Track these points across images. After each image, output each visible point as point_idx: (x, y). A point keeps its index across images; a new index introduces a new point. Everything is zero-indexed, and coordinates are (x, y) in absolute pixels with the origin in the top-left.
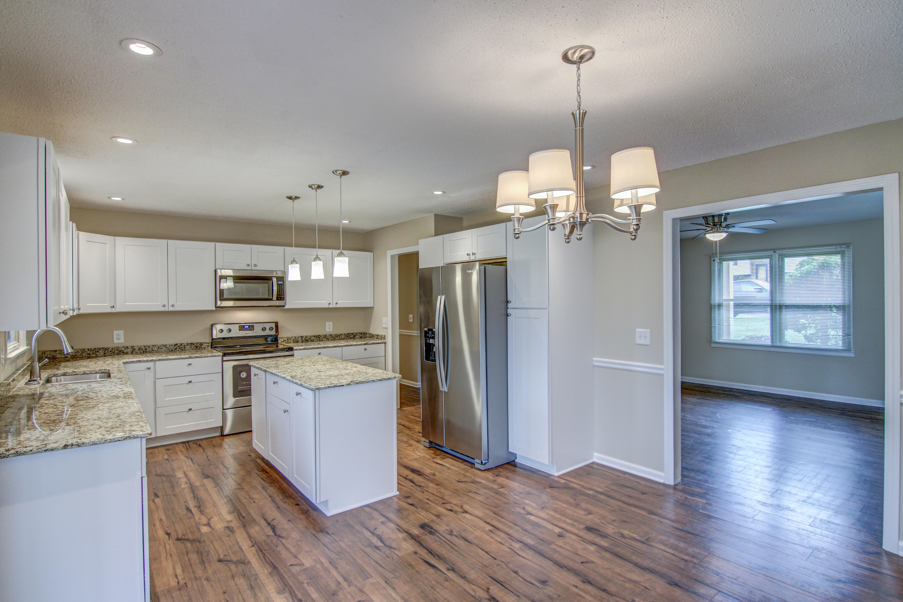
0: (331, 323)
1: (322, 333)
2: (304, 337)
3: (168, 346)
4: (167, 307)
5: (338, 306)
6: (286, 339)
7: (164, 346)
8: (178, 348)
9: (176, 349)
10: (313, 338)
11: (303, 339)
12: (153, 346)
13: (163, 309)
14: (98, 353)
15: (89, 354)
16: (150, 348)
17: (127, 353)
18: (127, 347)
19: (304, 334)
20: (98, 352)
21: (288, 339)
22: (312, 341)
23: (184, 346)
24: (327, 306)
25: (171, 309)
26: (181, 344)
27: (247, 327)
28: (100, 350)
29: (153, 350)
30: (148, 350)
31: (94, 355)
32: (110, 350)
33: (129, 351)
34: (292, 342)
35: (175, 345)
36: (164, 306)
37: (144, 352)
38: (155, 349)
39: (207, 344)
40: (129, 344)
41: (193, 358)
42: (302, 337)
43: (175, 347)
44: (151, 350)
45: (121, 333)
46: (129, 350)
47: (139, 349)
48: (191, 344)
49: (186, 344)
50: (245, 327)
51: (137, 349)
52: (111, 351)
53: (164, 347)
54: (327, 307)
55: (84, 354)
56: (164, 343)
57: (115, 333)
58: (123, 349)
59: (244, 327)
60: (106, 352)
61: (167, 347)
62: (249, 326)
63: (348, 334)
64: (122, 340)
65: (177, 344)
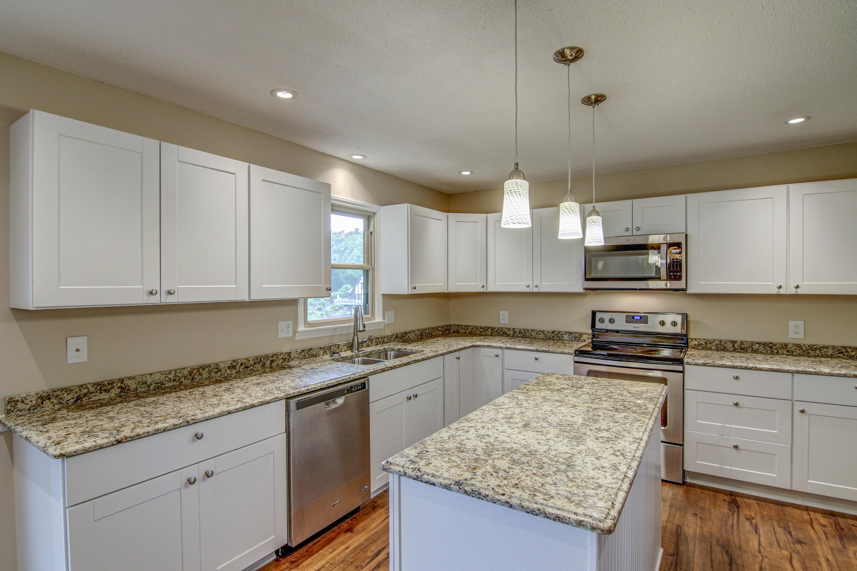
0: (801, 324)
1: (778, 339)
2: (739, 343)
3: (545, 332)
4: (531, 288)
5: (800, 291)
6: (703, 342)
7: (542, 332)
8: (555, 336)
9: (553, 337)
10: (756, 346)
11: (736, 346)
12: (532, 330)
13: (527, 290)
14: (487, 332)
15: (481, 332)
16: (529, 333)
17: (509, 335)
18: (509, 329)
19: (739, 337)
20: (487, 330)
21: (706, 343)
22: (756, 351)
23: (562, 334)
24: (775, 291)
25: (536, 290)
26: (559, 332)
27: (639, 318)
28: (489, 329)
29: (531, 335)
30: (527, 334)
31: (484, 333)
32: (496, 330)
33: (511, 334)
34: (713, 348)
35: (552, 333)
36: (528, 286)
37: (523, 336)
38: (534, 334)
39: (587, 336)
40: (511, 326)
41: (540, 352)
42: (734, 342)
43: (553, 335)
44: (530, 335)
45: (506, 313)
46: (511, 332)
47: (519, 333)
48: (569, 333)
49: (564, 333)
50: (636, 318)
51: (518, 332)
52: (496, 332)
53: (542, 334)
54: (775, 293)
55: (477, 331)
56: (542, 329)
57: (502, 313)
58: (506, 330)
59: (633, 317)
60: (493, 331)
61: (544, 334)
62: (641, 318)
63: (845, 348)
64: (507, 322)
65: (554, 332)
